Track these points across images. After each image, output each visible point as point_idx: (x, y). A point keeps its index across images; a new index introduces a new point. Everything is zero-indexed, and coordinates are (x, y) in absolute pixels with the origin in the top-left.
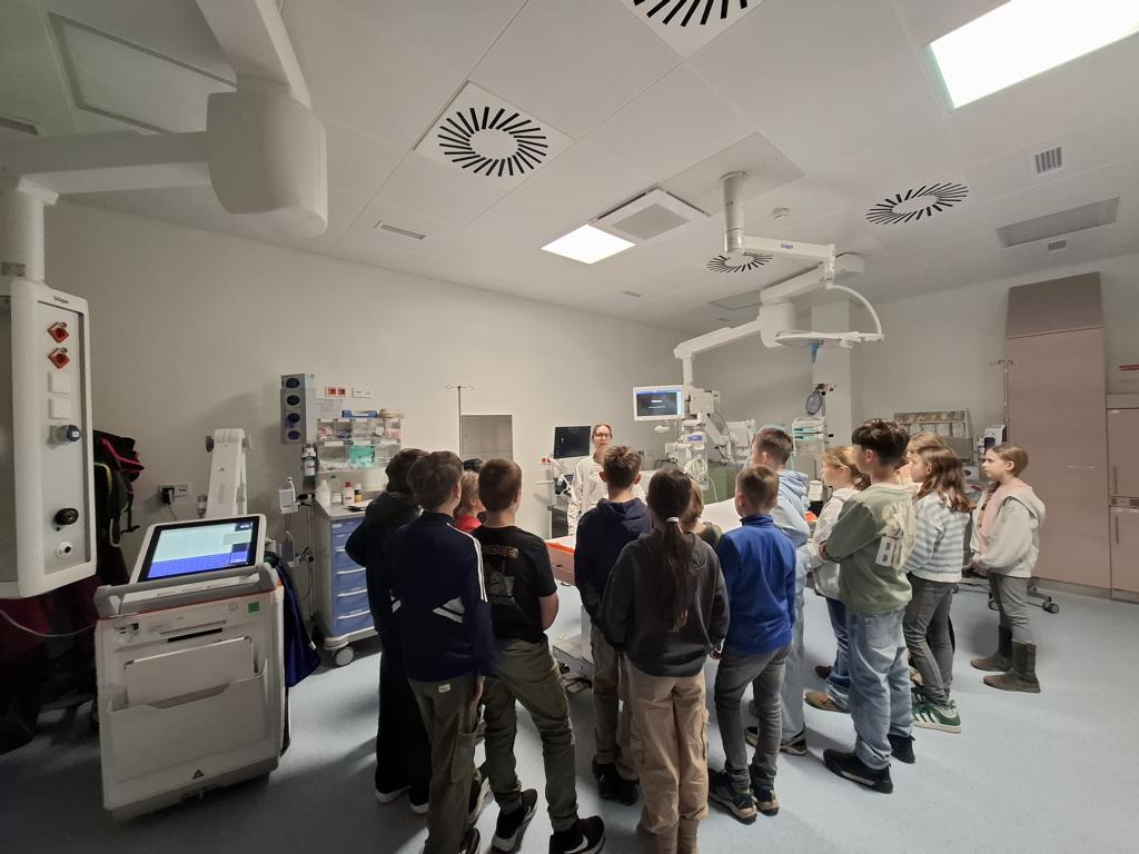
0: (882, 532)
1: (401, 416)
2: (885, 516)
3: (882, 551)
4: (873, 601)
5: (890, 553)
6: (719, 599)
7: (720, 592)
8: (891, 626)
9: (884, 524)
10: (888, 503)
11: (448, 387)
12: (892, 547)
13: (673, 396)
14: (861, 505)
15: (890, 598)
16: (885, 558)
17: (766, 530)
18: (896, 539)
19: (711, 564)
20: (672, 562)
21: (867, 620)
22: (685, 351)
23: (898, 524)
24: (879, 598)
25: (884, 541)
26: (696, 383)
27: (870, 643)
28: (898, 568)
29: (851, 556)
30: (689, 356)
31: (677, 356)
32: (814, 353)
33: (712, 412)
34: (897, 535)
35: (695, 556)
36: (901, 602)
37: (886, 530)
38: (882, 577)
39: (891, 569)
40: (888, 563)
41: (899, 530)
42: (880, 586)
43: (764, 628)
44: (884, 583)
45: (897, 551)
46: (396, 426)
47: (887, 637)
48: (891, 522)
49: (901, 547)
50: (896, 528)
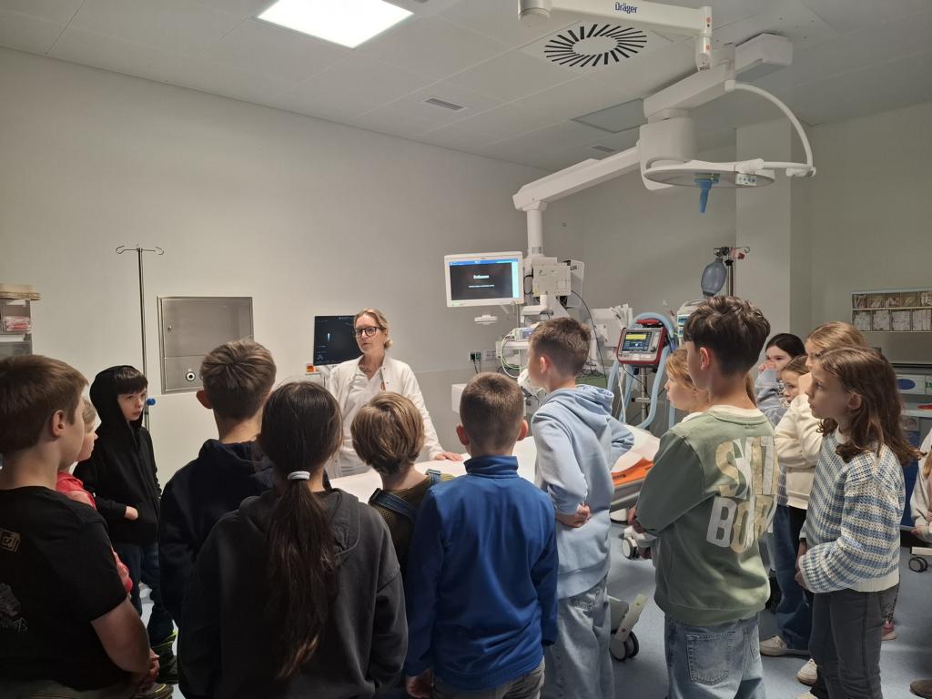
0: (714, 488)
1: (32, 297)
2: (720, 460)
3: (715, 521)
4: (701, 605)
5: (727, 525)
6: (384, 603)
7: (385, 593)
8: (733, 645)
9: (718, 475)
10: (728, 439)
11: (120, 250)
12: (731, 516)
13: (506, 268)
14: (682, 440)
15: (729, 601)
16: (720, 533)
17: (500, 483)
18: (738, 501)
19: (370, 543)
20: (289, 551)
21: (690, 637)
22: (530, 197)
23: (740, 474)
24: (710, 601)
25: (719, 503)
26: (546, 250)
27: (696, 674)
28: (739, 550)
29: (671, 527)
30: (536, 205)
31: (517, 206)
32: (704, 196)
33: (567, 293)
34: (740, 492)
35: (338, 533)
36: (749, 607)
37: (719, 486)
38: (717, 565)
39: (729, 552)
40: (724, 543)
41: (743, 486)
42: (710, 581)
43: (480, 649)
44: (717, 574)
45: (739, 523)
46: (25, 312)
47: (724, 666)
48: (730, 472)
49: (746, 514)
50: (738, 481)
